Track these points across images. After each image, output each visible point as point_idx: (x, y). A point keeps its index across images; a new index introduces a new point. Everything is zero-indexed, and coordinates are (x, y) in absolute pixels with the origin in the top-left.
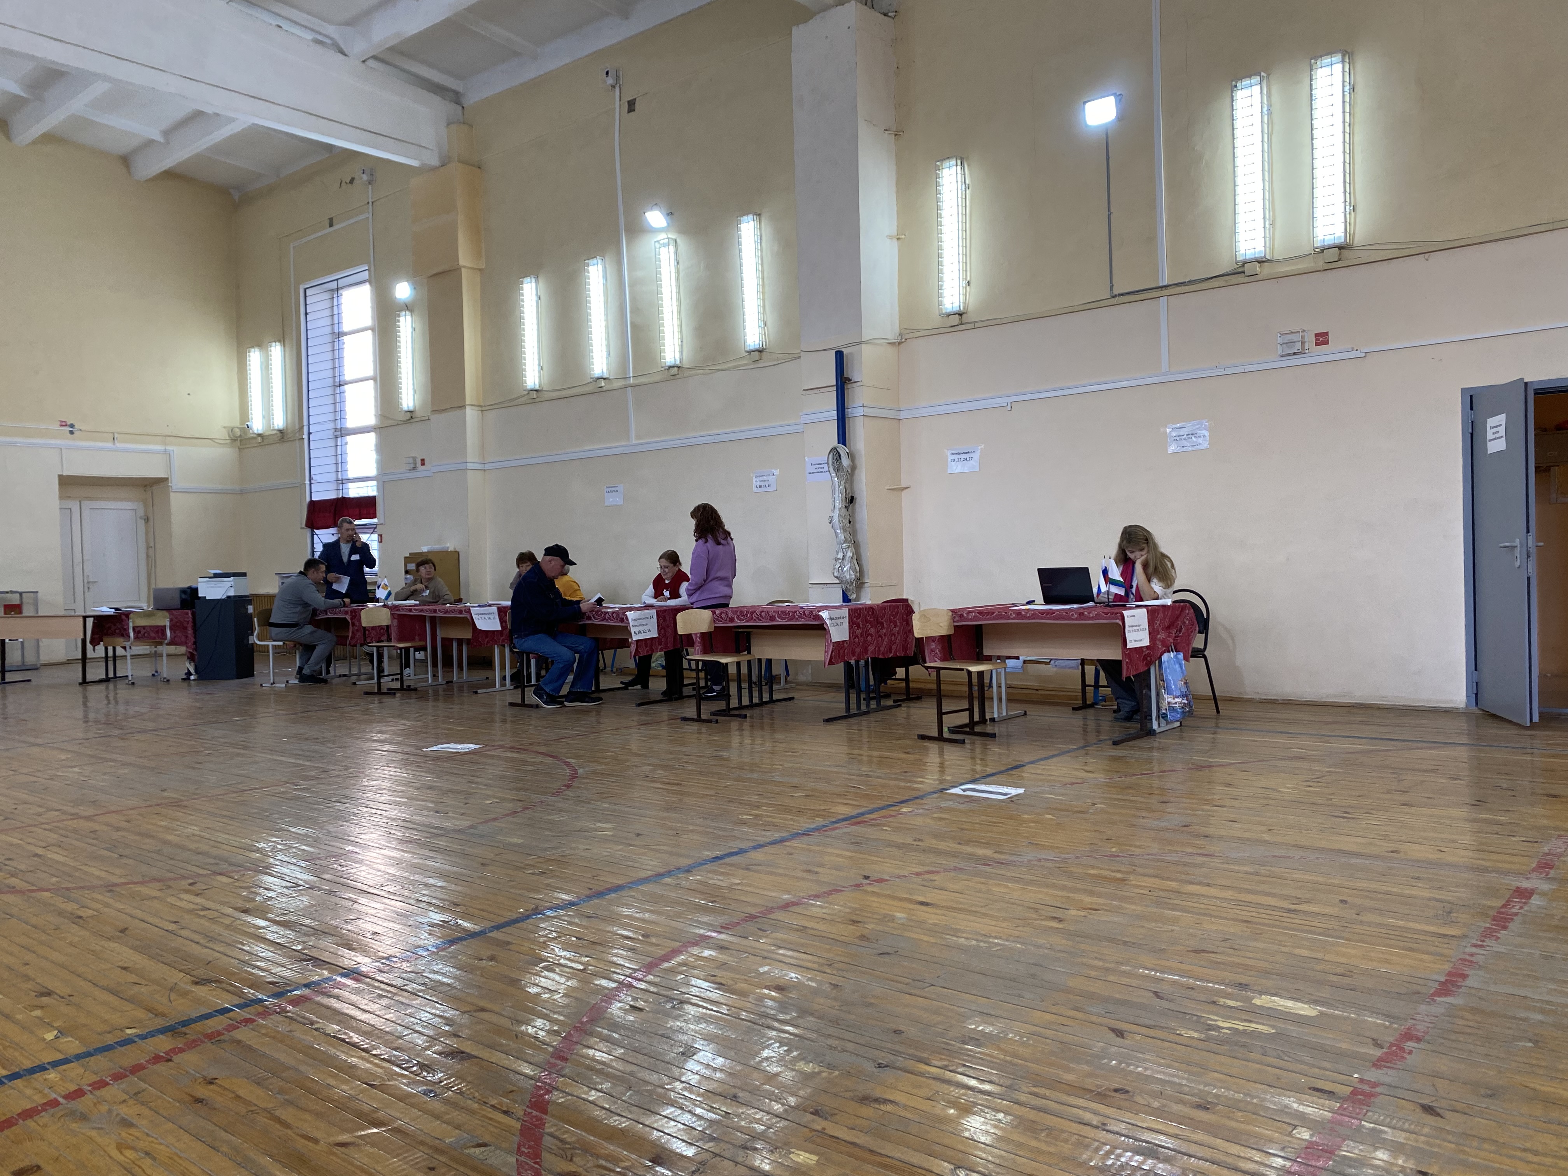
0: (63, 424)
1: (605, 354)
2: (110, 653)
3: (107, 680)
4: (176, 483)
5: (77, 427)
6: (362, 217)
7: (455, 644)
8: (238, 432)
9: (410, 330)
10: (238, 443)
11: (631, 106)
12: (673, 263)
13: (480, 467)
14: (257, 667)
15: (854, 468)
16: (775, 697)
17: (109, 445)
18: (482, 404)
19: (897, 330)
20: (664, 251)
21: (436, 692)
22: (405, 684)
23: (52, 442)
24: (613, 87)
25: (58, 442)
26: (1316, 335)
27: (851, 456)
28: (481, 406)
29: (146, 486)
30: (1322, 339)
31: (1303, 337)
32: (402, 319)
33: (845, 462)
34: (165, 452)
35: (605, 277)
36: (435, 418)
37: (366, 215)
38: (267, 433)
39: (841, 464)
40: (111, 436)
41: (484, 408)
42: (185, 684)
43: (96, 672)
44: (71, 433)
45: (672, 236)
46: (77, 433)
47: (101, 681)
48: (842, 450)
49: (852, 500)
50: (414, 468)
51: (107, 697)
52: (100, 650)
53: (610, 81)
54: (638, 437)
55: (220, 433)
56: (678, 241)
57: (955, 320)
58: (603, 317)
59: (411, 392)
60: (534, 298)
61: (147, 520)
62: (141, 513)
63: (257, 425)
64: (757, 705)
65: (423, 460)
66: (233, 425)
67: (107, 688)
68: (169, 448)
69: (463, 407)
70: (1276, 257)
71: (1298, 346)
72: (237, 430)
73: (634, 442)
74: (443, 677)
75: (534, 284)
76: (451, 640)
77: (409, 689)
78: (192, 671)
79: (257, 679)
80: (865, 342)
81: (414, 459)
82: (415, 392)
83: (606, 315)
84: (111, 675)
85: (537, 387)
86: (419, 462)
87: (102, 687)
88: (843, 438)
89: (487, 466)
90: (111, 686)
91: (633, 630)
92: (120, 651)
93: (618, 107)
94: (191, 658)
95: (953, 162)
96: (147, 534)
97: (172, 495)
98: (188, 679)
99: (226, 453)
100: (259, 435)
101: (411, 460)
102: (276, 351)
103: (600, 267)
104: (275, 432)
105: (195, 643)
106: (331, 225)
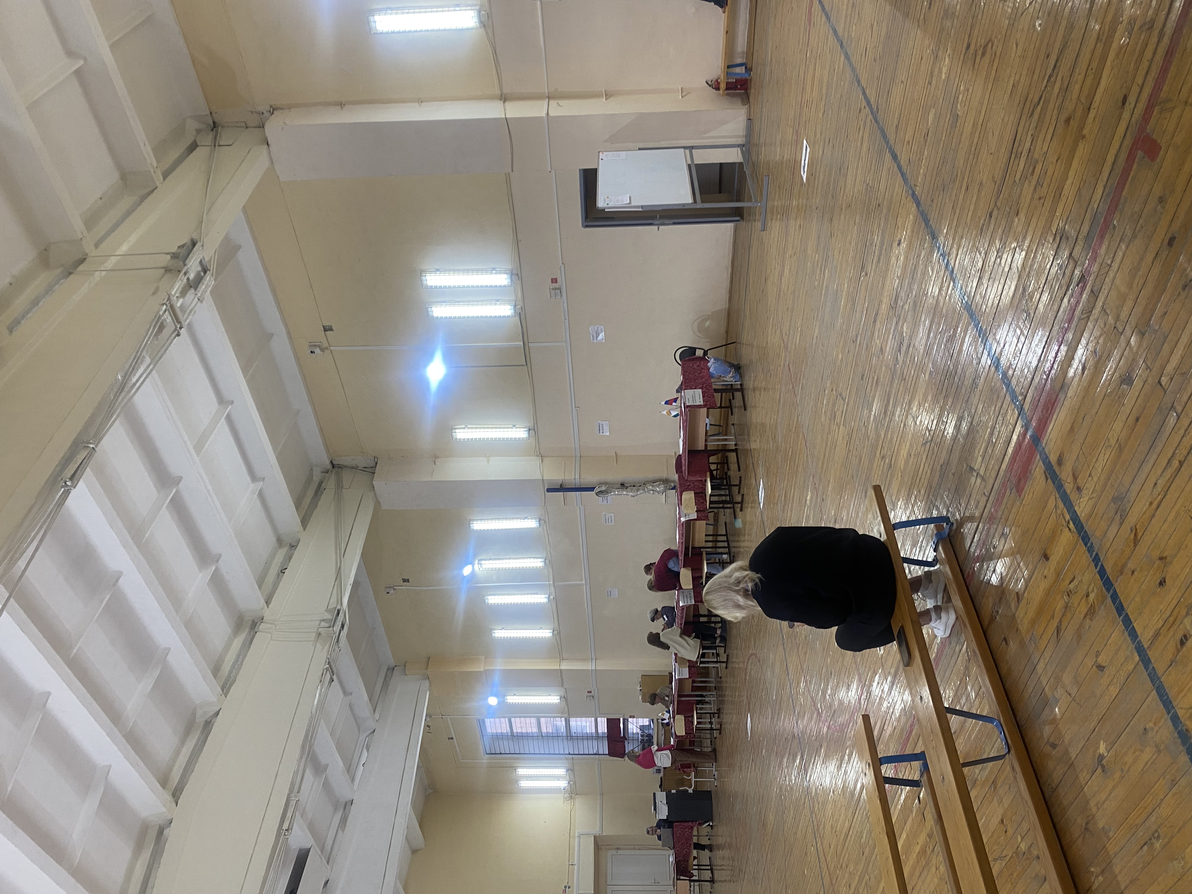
1: (536, 596)
2: (697, 867)
3: (712, 870)
4: (597, 831)
5: (566, 884)
6: (449, 722)
7: (695, 685)
8: (567, 795)
9: (515, 697)
10: (573, 795)
11: (406, 581)
12: (491, 562)
13: (594, 662)
14: (707, 788)
15: (606, 483)
16: (724, 533)
17: (576, 867)
18: (559, 660)
19: (535, 458)
20: (484, 566)
21: (720, 696)
22: (716, 711)
24: (394, 589)
26: (552, 283)
27: (601, 484)
29: (599, 848)
30: (554, 281)
31: (553, 289)
32: (509, 701)
33: (603, 488)
34: (579, 837)
35: (494, 595)
36: (565, 687)
37: (449, 719)
38: (569, 778)
39: (604, 491)
40: (571, 866)
41: (562, 659)
42: (715, 828)
43: (707, 875)
44: (569, 887)
45: (477, 562)
46: (569, 885)
47: (712, 873)
48: (597, 490)
49: (622, 485)
50: (593, 697)
51: (720, 870)
52: (695, 872)
53: (392, 591)
54: (582, 580)
55: (568, 805)
56: (480, 558)
57: (532, 432)
58: (516, 596)
59: (550, 697)
60: (503, 631)
61: (618, 849)
62: (614, 852)
63: (563, 784)
64: (728, 544)
65: (589, 692)
66: (563, 798)
68: (577, 834)
69: (561, 670)
70: (514, 298)
71: (558, 291)
73: (584, 582)
74: (713, 691)
75: (496, 631)
76: (692, 686)
77: (719, 710)
78: (707, 824)
79: (713, 789)
80: (543, 477)
81: (587, 696)
82: (550, 695)
83: (515, 594)
84: (709, 868)
85: (551, 631)
86: (589, 694)
87: (715, 872)
88: (592, 489)
89: (594, 657)
90: (715, 868)
91: (689, 603)
92: (695, 862)
93: (406, 587)
94: (701, 824)
95: (454, 434)
96: (625, 849)
97: (604, 834)
98: (712, 826)
99: (579, 802)
100: (569, 783)
101: (588, 699)
102: (521, 771)
103: (489, 597)
104: (568, 774)
105: (692, 822)
106: (452, 738)
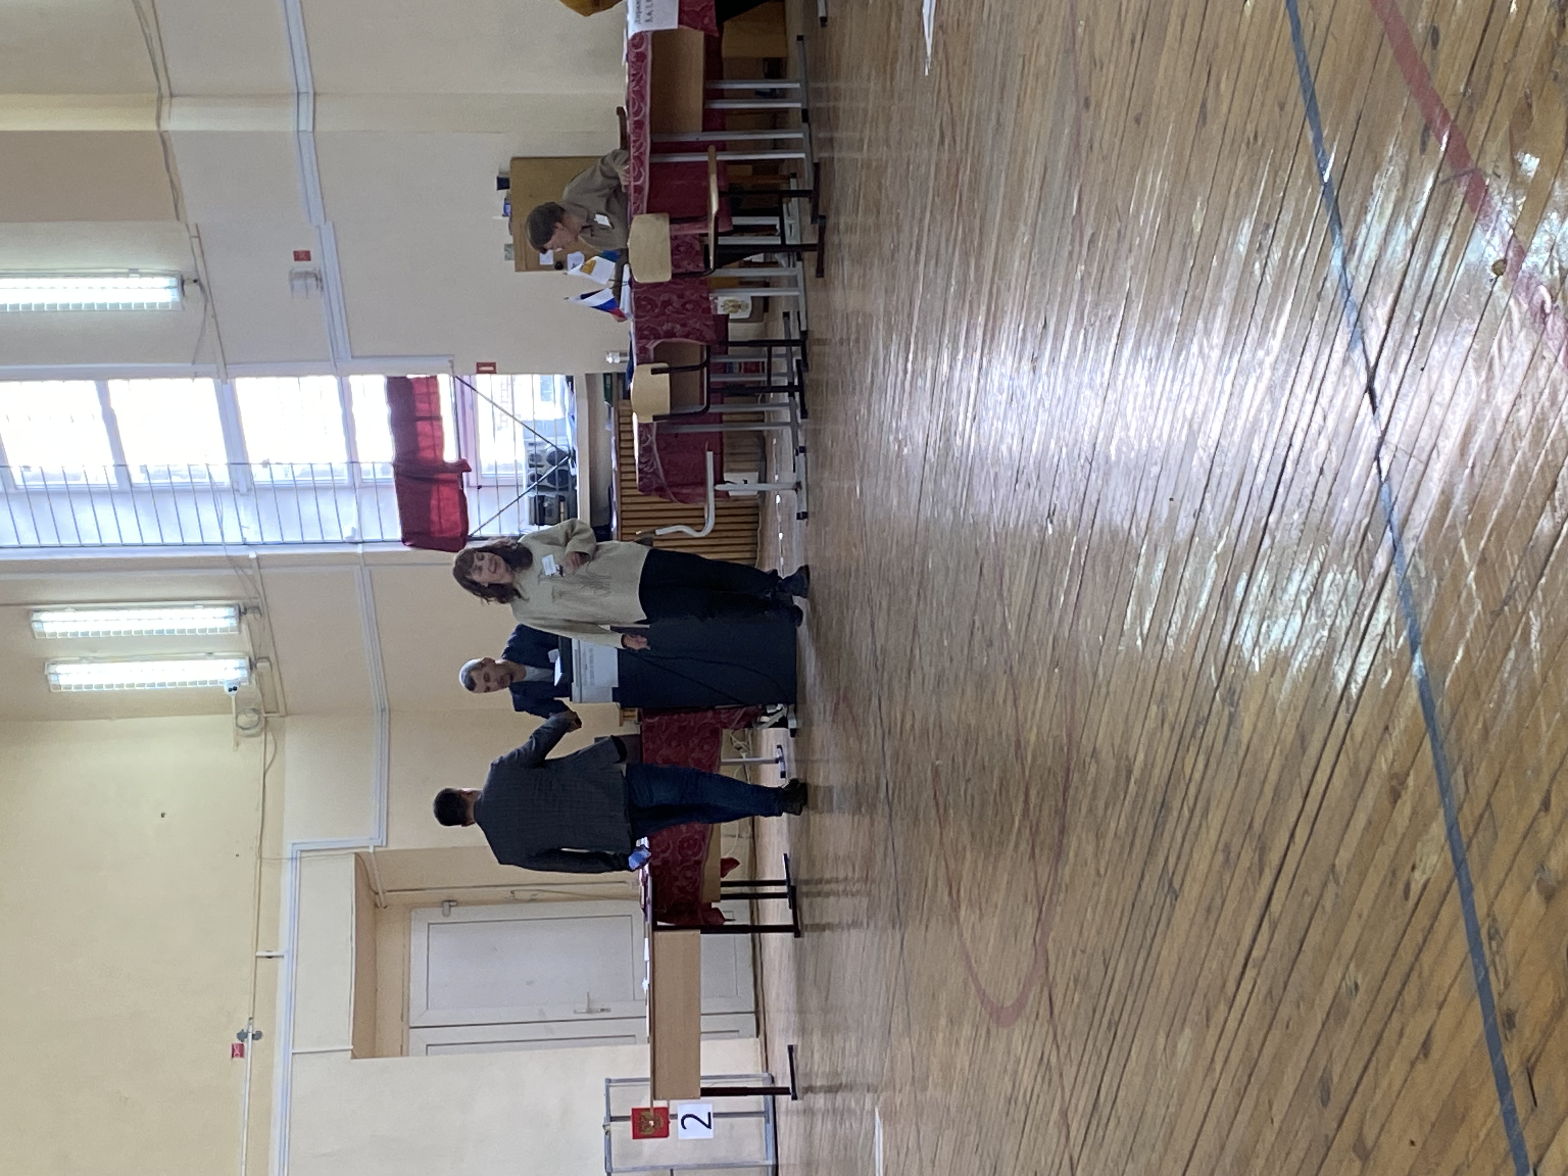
0: (239, 1051)
3: (793, 895)
4: (366, 839)
5: (243, 1026)
8: (248, 717)
10: (273, 718)
13: (306, 106)
17: (283, 965)
18: (155, 96)
23: (278, 1072)
25: (278, 1059)
28: (160, 98)
29: (376, 906)
34: (296, 859)
36: (193, 218)
38: (249, 648)
40: (262, 963)
41: (165, 91)
43: (776, 912)
44: (257, 1036)
46: (258, 1026)
47: (795, 904)
50: (318, 279)
55: (251, 756)
59: (135, 279)
61: (451, 902)
62: (436, 914)
63: (229, 670)
65: (298, 256)
66: (232, 726)
67: (807, 895)
68: (287, 852)
69: (163, 138)
72: (243, 720)
78: (778, 715)
81: (295, 276)
82: (134, 270)
84: (784, 889)
86: (303, 266)
87: (805, 903)
89: (305, 85)
90: (806, 889)
96: (480, 903)
97: (392, 847)
99: (296, 741)
100: (252, 666)
101: (299, 283)
102: (52, 623)
104: (244, 626)
